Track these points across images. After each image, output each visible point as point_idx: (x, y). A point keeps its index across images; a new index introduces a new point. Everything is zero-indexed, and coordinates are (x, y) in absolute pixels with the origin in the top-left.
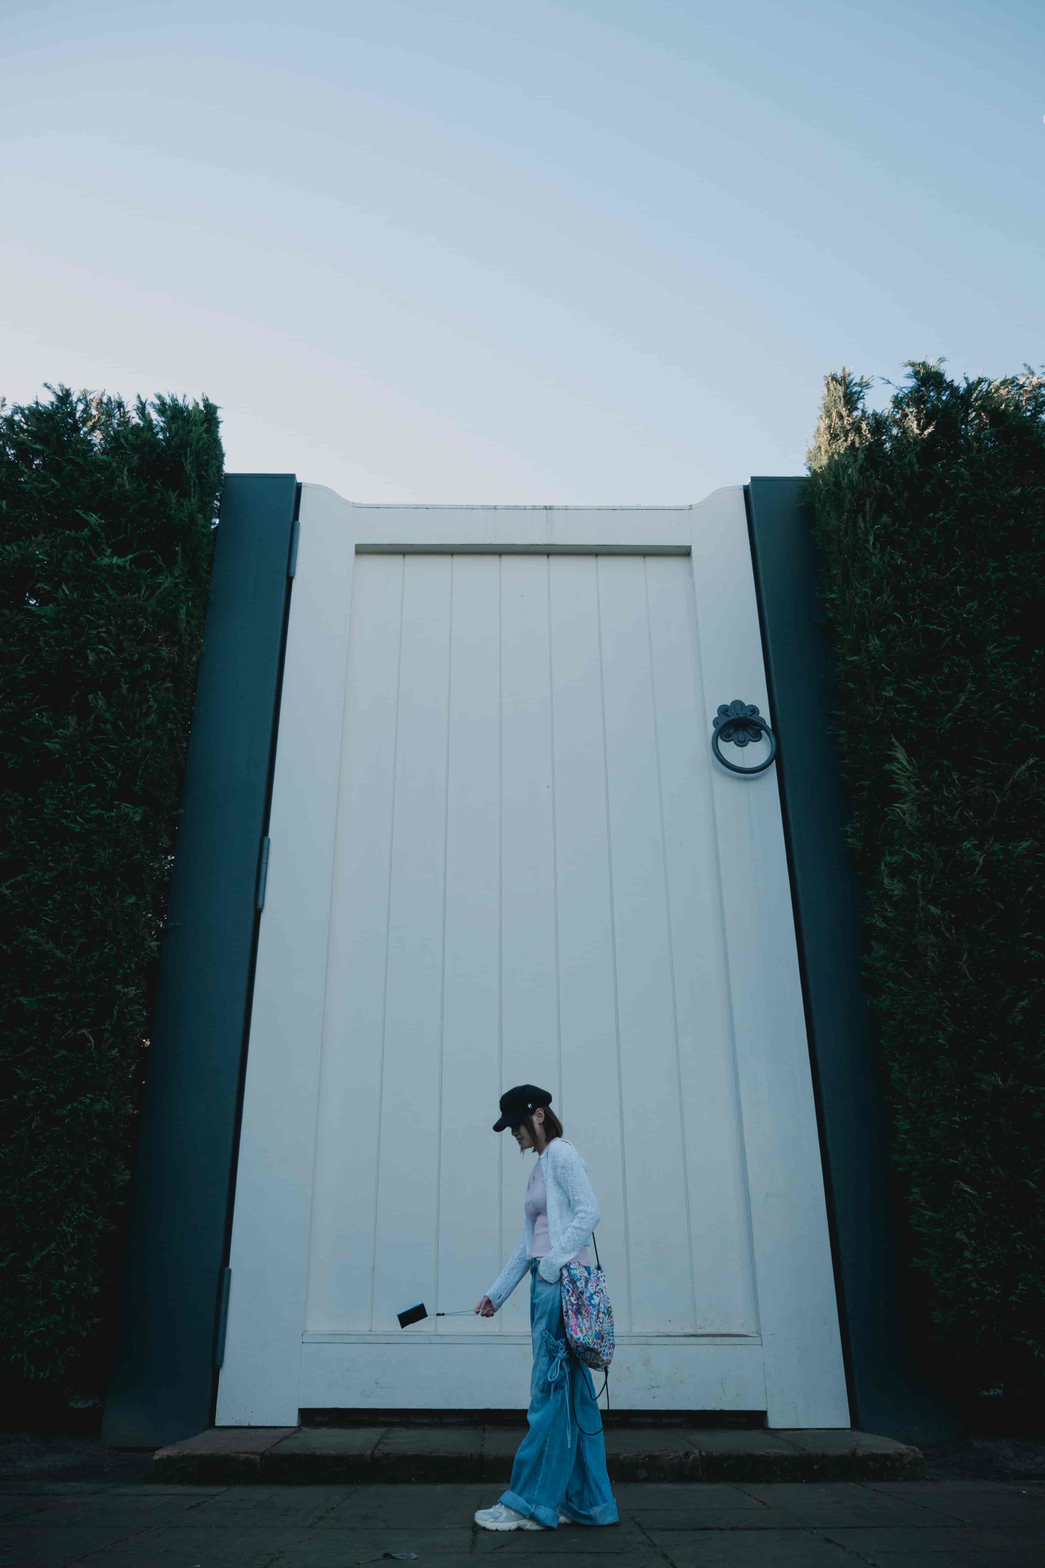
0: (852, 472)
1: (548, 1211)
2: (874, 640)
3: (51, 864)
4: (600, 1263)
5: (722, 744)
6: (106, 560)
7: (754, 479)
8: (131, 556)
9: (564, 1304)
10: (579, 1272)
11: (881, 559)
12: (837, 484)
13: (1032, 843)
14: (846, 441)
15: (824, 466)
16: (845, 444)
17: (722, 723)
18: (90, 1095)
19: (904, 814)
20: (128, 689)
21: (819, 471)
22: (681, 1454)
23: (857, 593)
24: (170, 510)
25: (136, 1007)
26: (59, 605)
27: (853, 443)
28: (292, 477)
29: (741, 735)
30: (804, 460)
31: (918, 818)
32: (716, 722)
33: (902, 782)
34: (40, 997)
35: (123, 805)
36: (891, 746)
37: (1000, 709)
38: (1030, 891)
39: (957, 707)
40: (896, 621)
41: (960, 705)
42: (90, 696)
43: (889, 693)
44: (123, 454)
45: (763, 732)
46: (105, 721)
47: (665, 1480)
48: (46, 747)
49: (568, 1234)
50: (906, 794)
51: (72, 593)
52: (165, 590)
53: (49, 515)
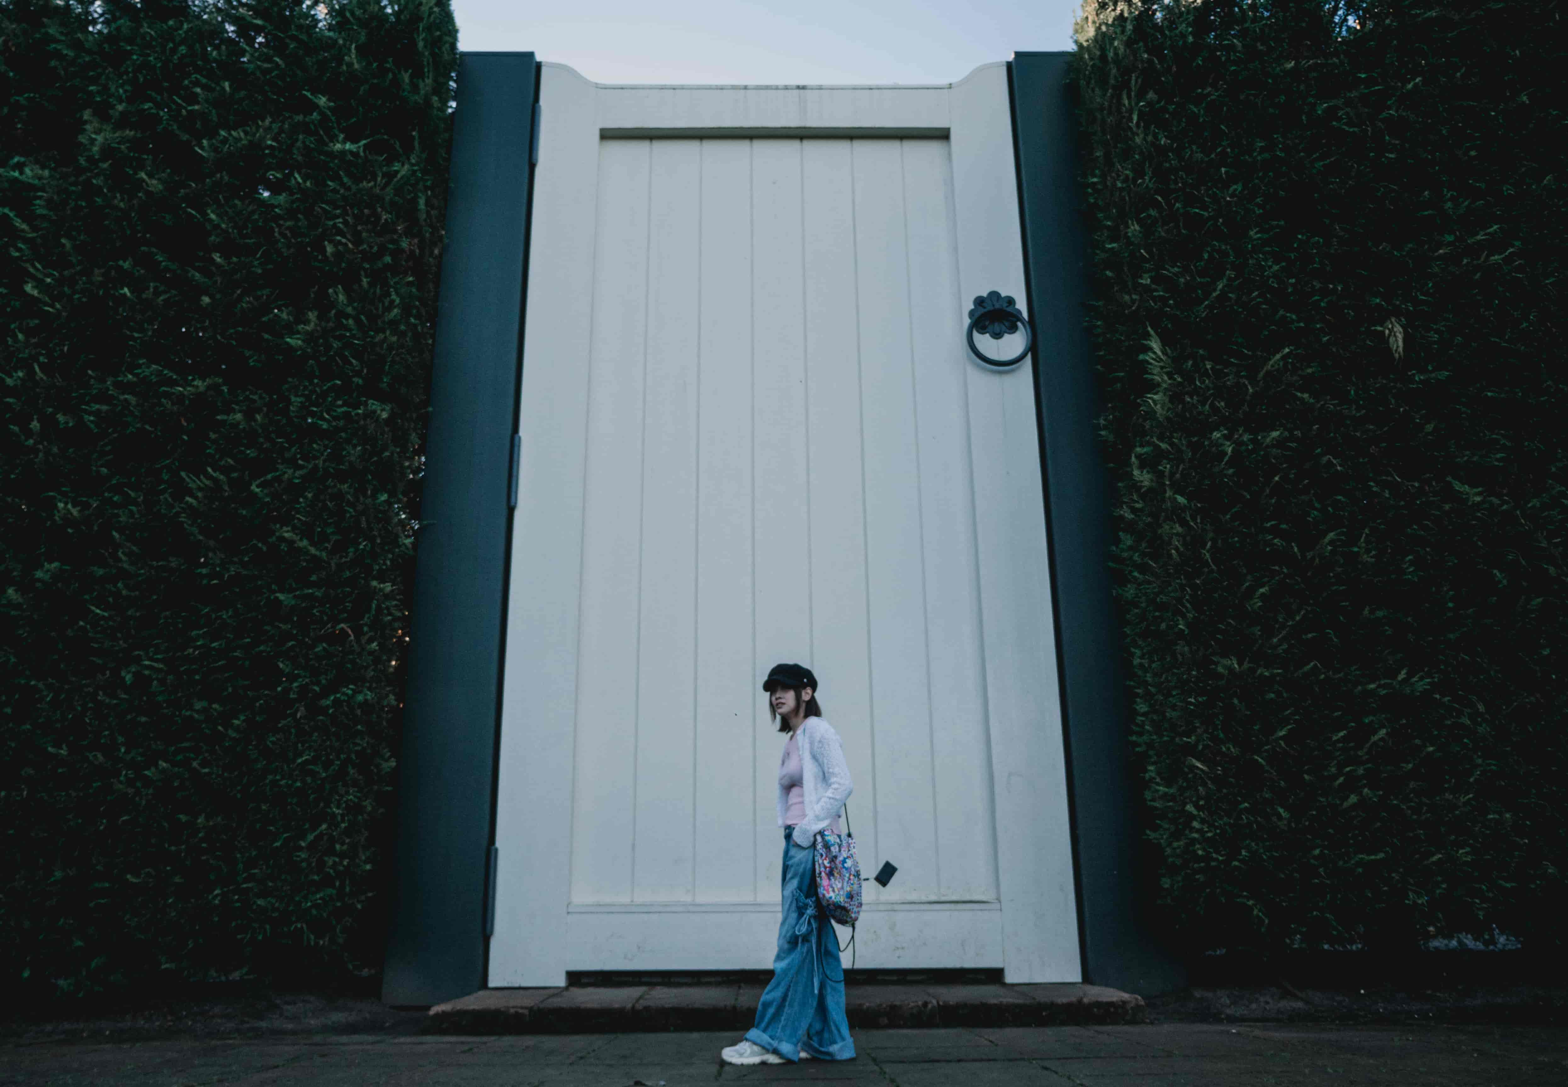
0: (1118, 44)
1: (804, 782)
2: (1133, 225)
3: (300, 462)
4: (851, 831)
5: (976, 336)
6: (338, 146)
7: (1018, 54)
8: (364, 142)
9: (817, 866)
10: (831, 838)
11: (1145, 139)
12: (1103, 57)
13: (1281, 433)
14: (1114, 10)
15: (1091, 39)
16: (1113, 14)
17: (977, 315)
18: (351, 686)
19: (1156, 404)
20: (368, 283)
21: (1085, 44)
22: (920, 1003)
23: (1119, 176)
24: (404, 91)
25: (394, 603)
26: (292, 194)
27: (1122, 11)
28: (531, 55)
29: (997, 327)
30: (1071, 32)
31: (1169, 409)
32: (971, 314)
33: (1155, 372)
34: (298, 593)
35: (370, 402)
36: (1147, 336)
37: (1257, 297)
38: (1277, 481)
39: (1214, 295)
40: (1156, 205)
41: (1218, 293)
42: (331, 291)
43: (1146, 280)
44: (349, 29)
45: (1019, 324)
46: (347, 316)
47: (905, 1026)
48: (288, 343)
49: (822, 803)
50: (1159, 385)
51: (305, 182)
52: (402, 178)
53: (275, 97)
